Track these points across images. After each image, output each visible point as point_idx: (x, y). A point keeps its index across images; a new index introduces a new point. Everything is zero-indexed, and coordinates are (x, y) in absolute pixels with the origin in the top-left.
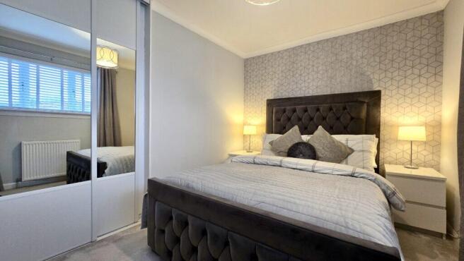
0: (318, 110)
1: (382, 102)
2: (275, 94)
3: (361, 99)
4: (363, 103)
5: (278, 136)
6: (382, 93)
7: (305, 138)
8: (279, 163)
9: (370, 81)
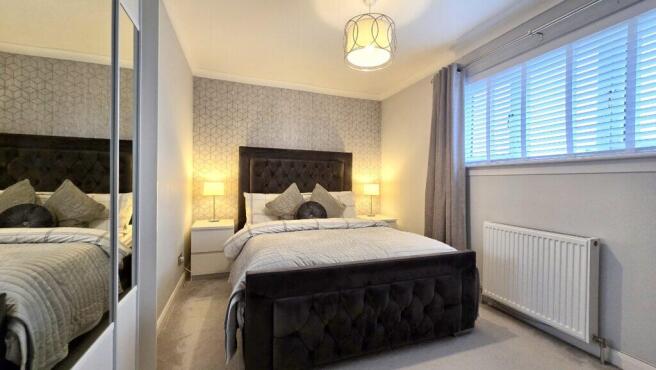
0: (305, 166)
1: (354, 163)
2: (247, 140)
3: (340, 159)
4: (341, 162)
5: (276, 196)
6: (354, 155)
7: (307, 196)
8: (315, 226)
9: (342, 143)
